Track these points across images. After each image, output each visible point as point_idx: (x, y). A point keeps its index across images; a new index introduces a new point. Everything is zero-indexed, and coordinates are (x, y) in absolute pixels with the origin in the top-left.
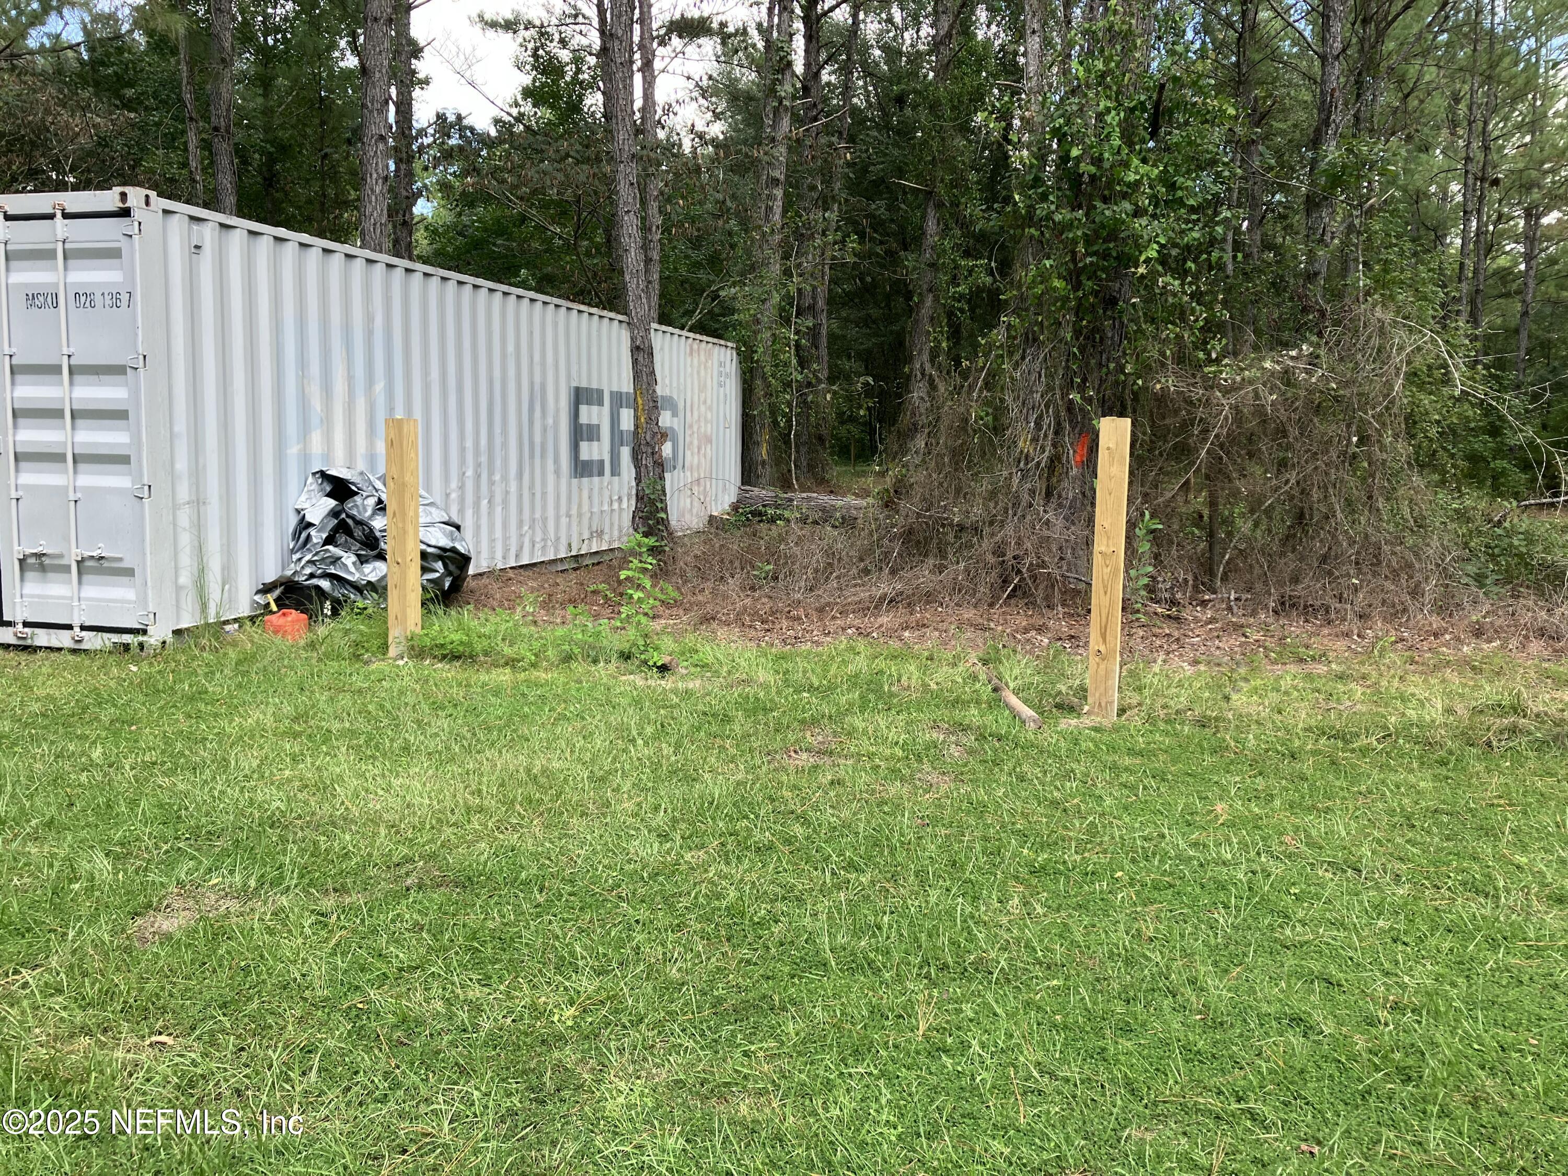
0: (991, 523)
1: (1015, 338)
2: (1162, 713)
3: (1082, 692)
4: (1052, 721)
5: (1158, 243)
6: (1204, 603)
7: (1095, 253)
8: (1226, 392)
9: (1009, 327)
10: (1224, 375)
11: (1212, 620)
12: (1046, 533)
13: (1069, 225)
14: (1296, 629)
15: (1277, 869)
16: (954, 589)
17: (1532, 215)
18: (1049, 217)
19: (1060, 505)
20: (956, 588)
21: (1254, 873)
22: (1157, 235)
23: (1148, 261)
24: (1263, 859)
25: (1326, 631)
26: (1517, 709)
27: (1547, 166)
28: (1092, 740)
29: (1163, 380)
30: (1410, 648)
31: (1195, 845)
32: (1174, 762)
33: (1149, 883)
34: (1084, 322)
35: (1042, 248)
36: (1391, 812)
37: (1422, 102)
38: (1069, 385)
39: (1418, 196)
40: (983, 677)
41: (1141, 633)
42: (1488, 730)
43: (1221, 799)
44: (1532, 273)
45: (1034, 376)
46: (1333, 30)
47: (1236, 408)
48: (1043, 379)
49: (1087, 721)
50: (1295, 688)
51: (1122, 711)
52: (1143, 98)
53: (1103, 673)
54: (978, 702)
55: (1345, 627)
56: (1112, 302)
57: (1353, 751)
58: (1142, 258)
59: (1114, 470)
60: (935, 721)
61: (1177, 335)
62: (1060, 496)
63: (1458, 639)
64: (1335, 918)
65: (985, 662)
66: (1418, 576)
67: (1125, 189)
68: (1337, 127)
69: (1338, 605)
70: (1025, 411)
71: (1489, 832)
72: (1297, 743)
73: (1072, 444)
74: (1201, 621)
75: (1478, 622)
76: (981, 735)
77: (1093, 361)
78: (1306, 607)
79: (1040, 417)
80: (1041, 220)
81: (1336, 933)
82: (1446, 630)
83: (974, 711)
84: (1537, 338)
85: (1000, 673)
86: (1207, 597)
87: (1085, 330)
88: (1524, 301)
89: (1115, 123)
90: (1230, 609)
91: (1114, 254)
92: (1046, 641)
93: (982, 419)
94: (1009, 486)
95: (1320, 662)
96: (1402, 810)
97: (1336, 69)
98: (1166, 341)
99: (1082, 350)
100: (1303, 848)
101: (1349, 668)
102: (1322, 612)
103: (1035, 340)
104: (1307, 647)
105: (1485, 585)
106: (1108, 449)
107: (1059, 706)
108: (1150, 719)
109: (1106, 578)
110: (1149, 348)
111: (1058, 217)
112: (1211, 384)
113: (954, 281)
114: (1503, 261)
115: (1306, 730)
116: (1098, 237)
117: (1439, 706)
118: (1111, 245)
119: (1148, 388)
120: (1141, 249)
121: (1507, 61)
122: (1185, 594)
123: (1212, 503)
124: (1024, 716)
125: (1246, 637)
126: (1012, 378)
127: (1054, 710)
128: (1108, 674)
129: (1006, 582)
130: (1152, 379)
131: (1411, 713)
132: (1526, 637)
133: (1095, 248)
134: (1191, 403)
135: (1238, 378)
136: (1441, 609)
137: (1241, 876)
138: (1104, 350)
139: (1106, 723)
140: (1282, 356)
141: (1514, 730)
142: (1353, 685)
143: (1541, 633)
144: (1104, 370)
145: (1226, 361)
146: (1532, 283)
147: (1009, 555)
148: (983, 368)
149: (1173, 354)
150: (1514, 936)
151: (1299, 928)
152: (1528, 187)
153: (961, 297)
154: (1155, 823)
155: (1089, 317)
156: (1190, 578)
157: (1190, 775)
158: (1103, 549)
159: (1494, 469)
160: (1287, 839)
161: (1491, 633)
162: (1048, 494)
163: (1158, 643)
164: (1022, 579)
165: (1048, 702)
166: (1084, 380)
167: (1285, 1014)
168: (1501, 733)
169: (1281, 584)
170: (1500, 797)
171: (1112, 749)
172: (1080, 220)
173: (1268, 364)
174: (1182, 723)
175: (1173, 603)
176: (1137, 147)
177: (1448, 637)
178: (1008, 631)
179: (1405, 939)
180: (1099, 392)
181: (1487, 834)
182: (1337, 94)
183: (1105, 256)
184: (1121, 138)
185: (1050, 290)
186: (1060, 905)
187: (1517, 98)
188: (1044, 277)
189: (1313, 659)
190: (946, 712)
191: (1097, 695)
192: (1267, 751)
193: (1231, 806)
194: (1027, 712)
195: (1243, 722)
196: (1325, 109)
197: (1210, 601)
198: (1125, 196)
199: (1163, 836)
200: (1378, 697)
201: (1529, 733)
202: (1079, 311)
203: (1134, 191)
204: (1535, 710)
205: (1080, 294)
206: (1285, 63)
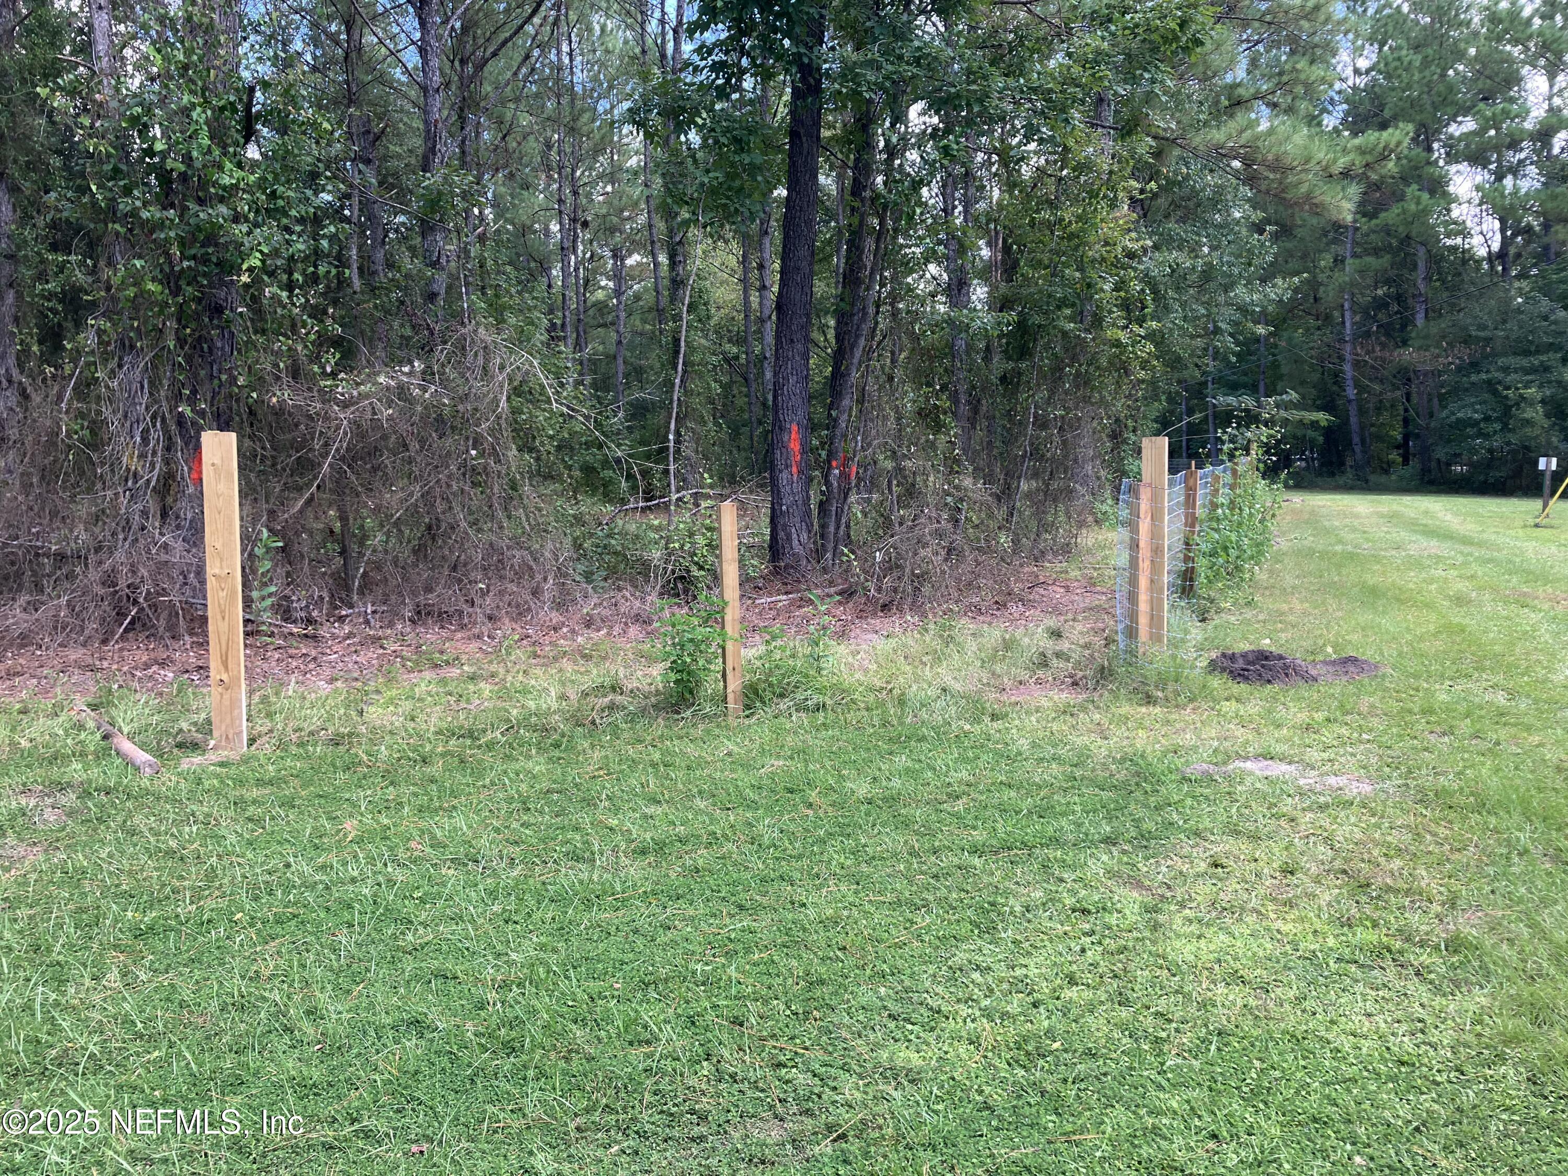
0: (98, 550)
1: (109, 344)
2: (294, 737)
3: (206, 727)
4: (172, 763)
5: (261, 252)
6: (341, 619)
7: (194, 257)
8: (345, 405)
9: (100, 332)
10: (340, 389)
11: (350, 636)
12: (164, 557)
13: (161, 225)
14: (431, 635)
15: (400, 876)
16: (55, 628)
17: (617, 255)
18: (134, 213)
19: (178, 527)
20: (57, 626)
21: (379, 885)
22: (259, 244)
23: (250, 270)
24: (390, 869)
25: (459, 635)
26: (615, 688)
27: (626, 214)
28: (217, 776)
29: (279, 393)
30: (534, 643)
31: (323, 868)
32: (304, 786)
33: (271, 918)
34: (188, 331)
35: (132, 246)
36: (509, 801)
37: (519, 144)
38: (178, 397)
39: (524, 230)
40: (91, 724)
41: (277, 656)
42: (592, 710)
43: (351, 816)
44: (622, 307)
45: (135, 386)
46: (431, 64)
47: (355, 424)
48: (146, 390)
49: (213, 757)
50: (429, 693)
51: (252, 741)
52: (232, 98)
53: (228, 703)
54: (83, 754)
55: (476, 631)
56: (218, 310)
57: (479, 747)
58: (245, 267)
59: (221, 487)
60: (24, 785)
61: (290, 349)
62: (178, 517)
63: (573, 631)
64: (456, 914)
65: (94, 707)
66: (539, 577)
67: (220, 192)
68: (443, 157)
69: (471, 610)
70: (128, 424)
71: (589, 803)
72: (428, 748)
73: (186, 462)
74: (338, 637)
75: (588, 614)
76: (84, 791)
77: (203, 373)
78: (440, 615)
79: (146, 431)
80: (126, 215)
81: (454, 927)
82: (563, 624)
83: (77, 766)
84: (632, 364)
85: (112, 718)
86: (344, 613)
87: (190, 340)
88: (618, 332)
89: (201, 121)
90: (367, 622)
91: (214, 260)
92: (171, 675)
93: (76, 433)
94: (116, 508)
95: (454, 666)
96: (520, 796)
97: (437, 101)
98: (278, 354)
99: (189, 359)
100: (428, 850)
101: (480, 669)
102: (456, 617)
103: (132, 347)
104: (442, 652)
105: (592, 581)
106: (213, 465)
107: (180, 746)
108: (282, 745)
109: (222, 602)
110: (261, 361)
111: (145, 215)
112: (327, 397)
113: (42, 277)
114: (600, 295)
115: (437, 733)
116: (195, 239)
117: (553, 694)
118: (210, 250)
119: (263, 402)
120: (244, 257)
121: (586, 117)
122: (321, 611)
123: (343, 518)
124: (138, 762)
125: (385, 649)
126: (107, 387)
127: (175, 751)
128: (234, 703)
129: (121, 615)
130: (268, 391)
131: (532, 705)
132: (626, 624)
133: (193, 252)
134: (310, 418)
135: (355, 393)
136: (560, 605)
137: (366, 891)
138: (214, 360)
139: (233, 756)
140: (395, 372)
141: (612, 707)
142: (482, 685)
143: (637, 618)
144: (216, 382)
145: (342, 375)
146: (623, 315)
147: (122, 583)
148: (71, 376)
149: (287, 367)
150: (605, 892)
151: (421, 931)
152: (612, 230)
153: (50, 296)
154: (281, 854)
155: (193, 325)
156: (325, 594)
157: (321, 796)
158: (217, 571)
159: (603, 479)
160: (413, 844)
161: (600, 624)
162: (164, 515)
163: (295, 664)
164: (142, 610)
165: (168, 743)
166: (194, 392)
167: (403, 1020)
168: (603, 710)
169: (414, 594)
170: (601, 769)
171: (240, 782)
172: (172, 221)
173: (382, 379)
174: (315, 745)
175: (310, 621)
176: (231, 150)
177: (565, 630)
178: (125, 669)
179: (515, 919)
180: (212, 405)
181: (589, 805)
182: (440, 125)
183: (205, 260)
184: (211, 138)
185: (142, 293)
186: (169, 965)
187: (598, 151)
188: (137, 279)
189: (447, 663)
190: (41, 771)
191: (223, 728)
192: (399, 759)
193: (360, 821)
194: (142, 757)
195: (376, 735)
196: (431, 138)
197: (347, 616)
198: (222, 200)
199: (288, 866)
200: (504, 693)
201: (625, 708)
202: (180, 316)
203: (231, 195)
204: (630, 686)
205: (180, 299)
206: (395, 89)
